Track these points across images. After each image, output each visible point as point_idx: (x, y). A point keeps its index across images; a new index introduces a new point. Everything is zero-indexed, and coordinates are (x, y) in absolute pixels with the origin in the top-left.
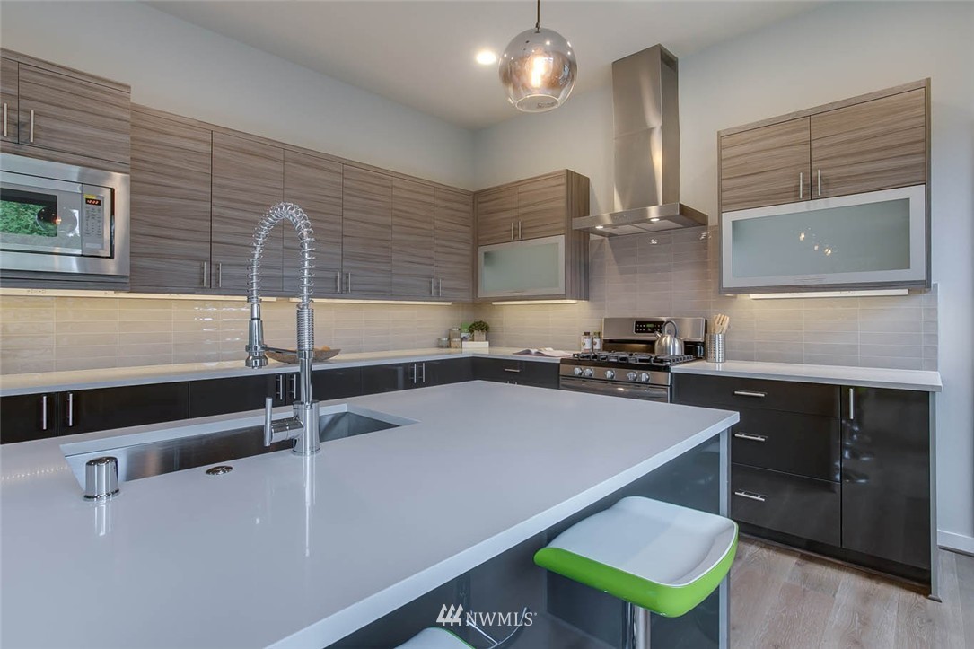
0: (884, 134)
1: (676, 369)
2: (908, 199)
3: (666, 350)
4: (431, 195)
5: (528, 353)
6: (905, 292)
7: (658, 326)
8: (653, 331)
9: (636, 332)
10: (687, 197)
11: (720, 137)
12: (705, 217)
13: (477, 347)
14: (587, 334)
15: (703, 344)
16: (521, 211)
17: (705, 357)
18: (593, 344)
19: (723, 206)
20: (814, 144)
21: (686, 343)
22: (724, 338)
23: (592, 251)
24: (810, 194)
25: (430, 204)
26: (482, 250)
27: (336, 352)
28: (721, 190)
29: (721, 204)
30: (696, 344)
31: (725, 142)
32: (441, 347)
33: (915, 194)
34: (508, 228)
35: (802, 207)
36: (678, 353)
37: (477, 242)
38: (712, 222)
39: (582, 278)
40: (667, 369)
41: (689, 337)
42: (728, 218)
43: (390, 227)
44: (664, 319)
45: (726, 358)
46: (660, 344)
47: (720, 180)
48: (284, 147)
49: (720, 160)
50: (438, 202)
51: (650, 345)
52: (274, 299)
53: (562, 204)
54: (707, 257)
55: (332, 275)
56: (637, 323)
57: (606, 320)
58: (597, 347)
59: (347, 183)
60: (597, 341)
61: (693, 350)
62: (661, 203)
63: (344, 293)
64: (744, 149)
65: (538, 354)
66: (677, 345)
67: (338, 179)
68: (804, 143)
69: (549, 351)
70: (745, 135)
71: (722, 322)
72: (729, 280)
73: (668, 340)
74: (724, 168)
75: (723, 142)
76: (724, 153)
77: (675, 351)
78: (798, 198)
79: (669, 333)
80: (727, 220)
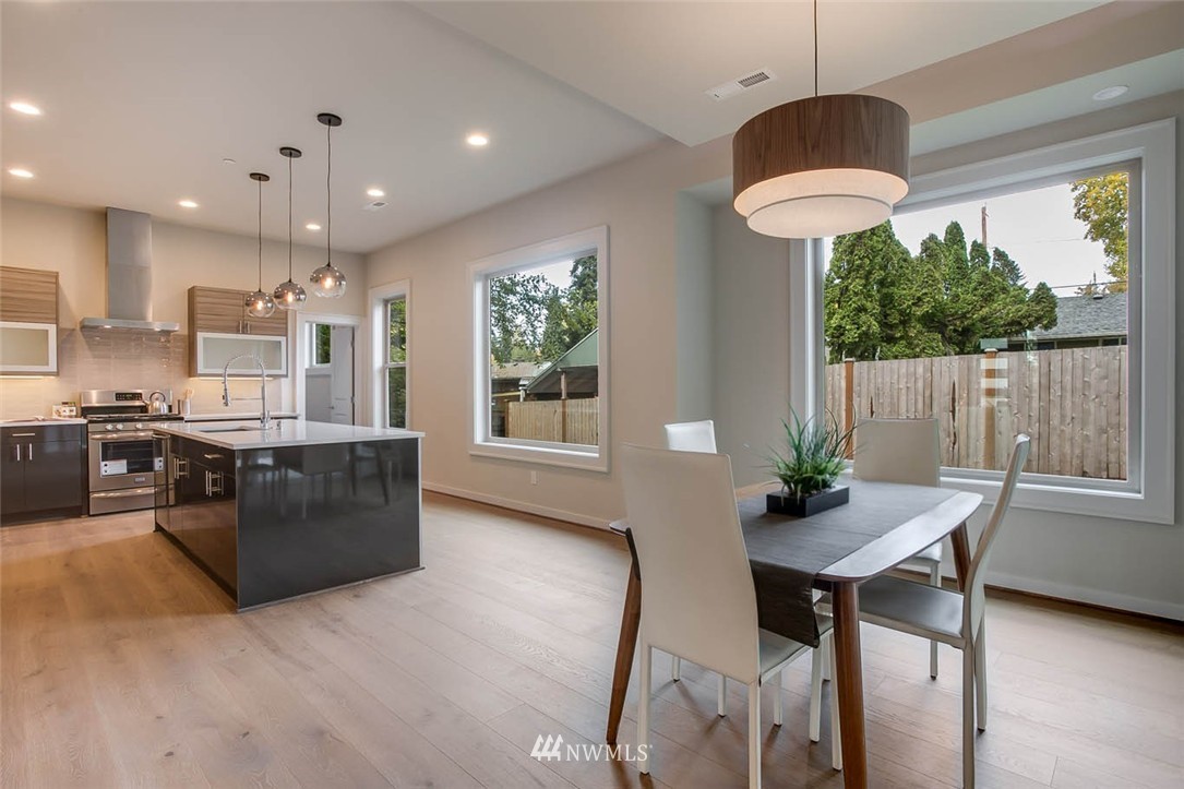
6: (271, 378)
7: (135, 396)
8: (132, 399)
9: (117, 400)
11: (197, 289)
19: (197, 329)
23: (61, 338)
24: (243, 332)
28: (196, 319)
29: (195, 327)
35: (240, 337)
46: (152, 406)
47: (193, 313)
53: (52, 299)
56: (117, 394)
64: (210, 300)
68: (240, 306)
70: (211, 293)
72: (201, 368)
73: (157, 404)
74: (199, 307)
75: (198, 293)
76: (198, 299)
77: (165, 410)
78: (238, 332)
79: (157, 399)
80: (201, 336)
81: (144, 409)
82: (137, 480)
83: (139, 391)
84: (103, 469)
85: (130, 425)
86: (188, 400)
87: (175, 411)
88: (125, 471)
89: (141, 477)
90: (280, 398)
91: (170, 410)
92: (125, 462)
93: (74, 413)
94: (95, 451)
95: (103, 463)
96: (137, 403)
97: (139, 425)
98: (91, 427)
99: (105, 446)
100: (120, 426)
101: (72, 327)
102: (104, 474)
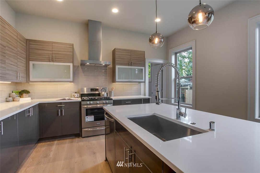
0: (140, 58)
4: (16, 36)
6: (138, 83)
7: (96, 90)
9: (91, 91)
11: (116, 49)
14: (76, 93)
19: (116, 64)
20: (131, 56)
25: (16, 40)
26: (31, 63)
33: (143, 68)
37: (28, 59)
38: (109, 66)
46: (102, 94)
50: (18, 40)
53: (72, 54)
56: (91, 89)
60: (78, 94)
64: (120, 53)
70: (120, 51)
72: (117, 80)
73: (103, 93)
74: (117, 56)
75: (116, 51)
76: (116, 53)
77: (105, 95)
78: (129, 65)
79: (103, 91)
80: (117, 67)
81: (99, 95)
82: (97, 124)
83: (97, 88)
84: (86, 119)
85: (95, 102)
86: (113, 91)
87: (109, 96)
88: (93, 120)
89: (98, 123)
90: (141, 90)
91: (107, 95)
92: (93, 116)
93: (78, 96)
94: (84, 112)
95: (86, 117)
96: (97, 92)
97: (98, 102)
98: (83, 103)
99: (87, 110)
100: (92, 102)
101: (78, 65)
102: (86, 121)
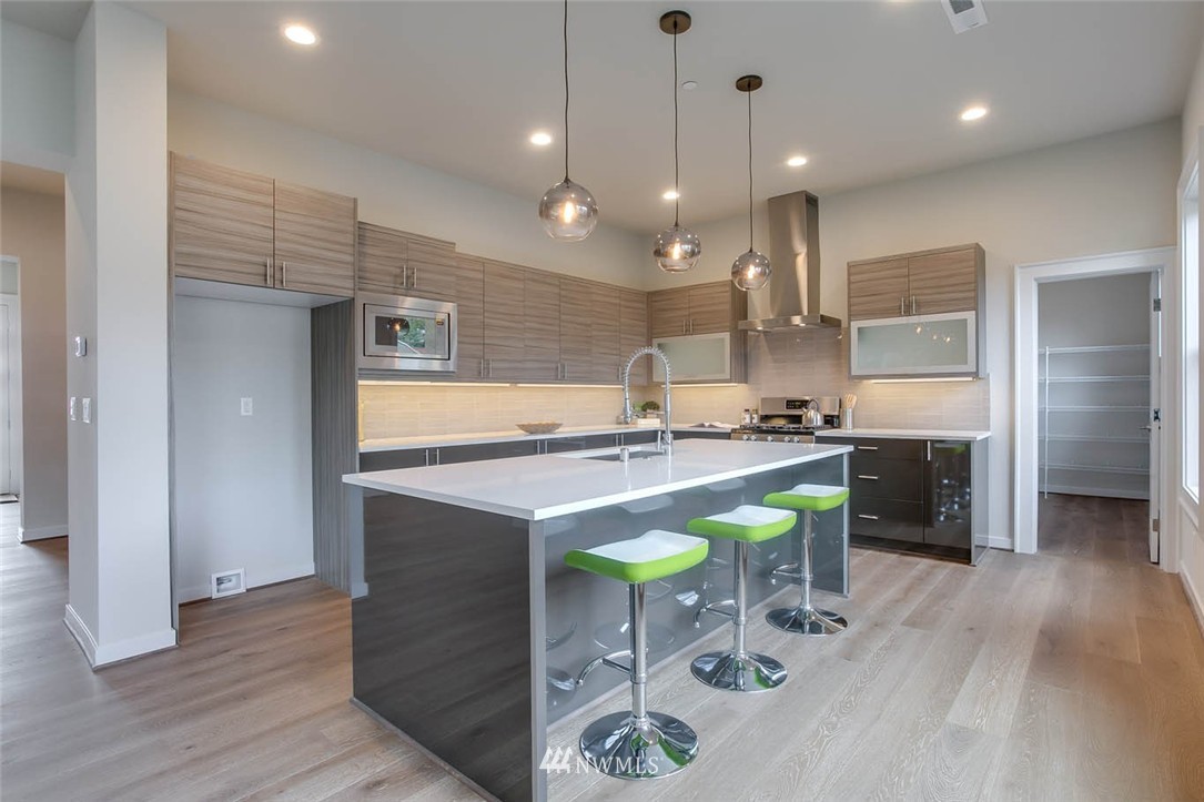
1: (817, 433)
2: (966, 320)
3: (811, 421)
4: (617, 298)
5: (703, 426)
6: (971, 379)
7: (804, 404)
8: (800, 407)
9: (787, 408)
10: (826, 309)
11: (850, 266)
12: (839, 321)
13: (650, 423)
14: (747, 410)
15: (838, 417)
16: (692, 310)
17: (839, 427)
18: (752, 418)
19: (851, 317)
20: (911, 278)
21: (825, 416)
22: (853, 412)
23: (750, 343)
24: (908, 313)
25: (615, 304)
26: (656, 342)
27: (559, 425)
28: (850, 306)
29: (850, 316)
30: (832, 416)
31: (853, 270)
32: (620, 423)
33: (970, 316)
34: (680, 324)
35: (903, 320)
36: (819, 423)
37: (652, 334)
38: (844, 324)
39: (743, 366)
40: (812, 433)
41: (828, 412)
42: (855, 325)
43: (590, 325)
44: (807, 398)
45: (854, 427)
46: (806, 416)
47: (849, 297)
48: (524, 269)
49: (849, 283)
50: (622, 303)
51: (798, 419)
52: (508, 385)
53: (727, 307)
54: (840, 351)
55: (554, 366)
56: (787, 401)
57: (763, 399)
58: (755, 421)
59: (563, 293)
60: (755, 415)
61: (829, 421)
62: (806, 313)
63: (562, 380)
64: (865, 276)
65: (711, 426)
66: (819, 417)
67: (557, 290)
68: (905, 277)
69: (717, 424)
70: (867, 267)
71: (852, 401)
72: (854, 370)
74: (853, 289)
76: (853, 278)
78: (901, 314)
79: (812, 408)
86: (850, 410)
